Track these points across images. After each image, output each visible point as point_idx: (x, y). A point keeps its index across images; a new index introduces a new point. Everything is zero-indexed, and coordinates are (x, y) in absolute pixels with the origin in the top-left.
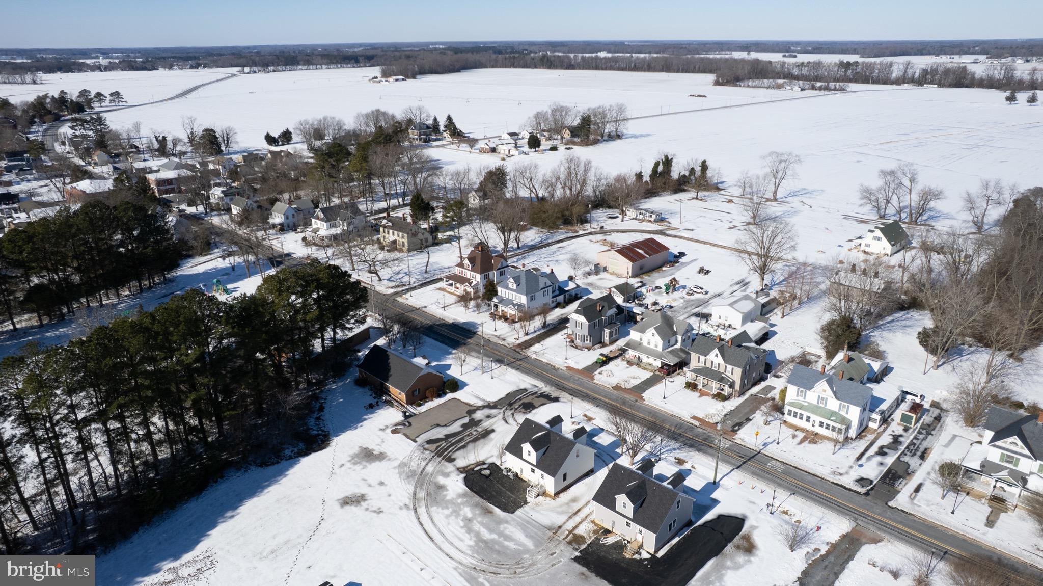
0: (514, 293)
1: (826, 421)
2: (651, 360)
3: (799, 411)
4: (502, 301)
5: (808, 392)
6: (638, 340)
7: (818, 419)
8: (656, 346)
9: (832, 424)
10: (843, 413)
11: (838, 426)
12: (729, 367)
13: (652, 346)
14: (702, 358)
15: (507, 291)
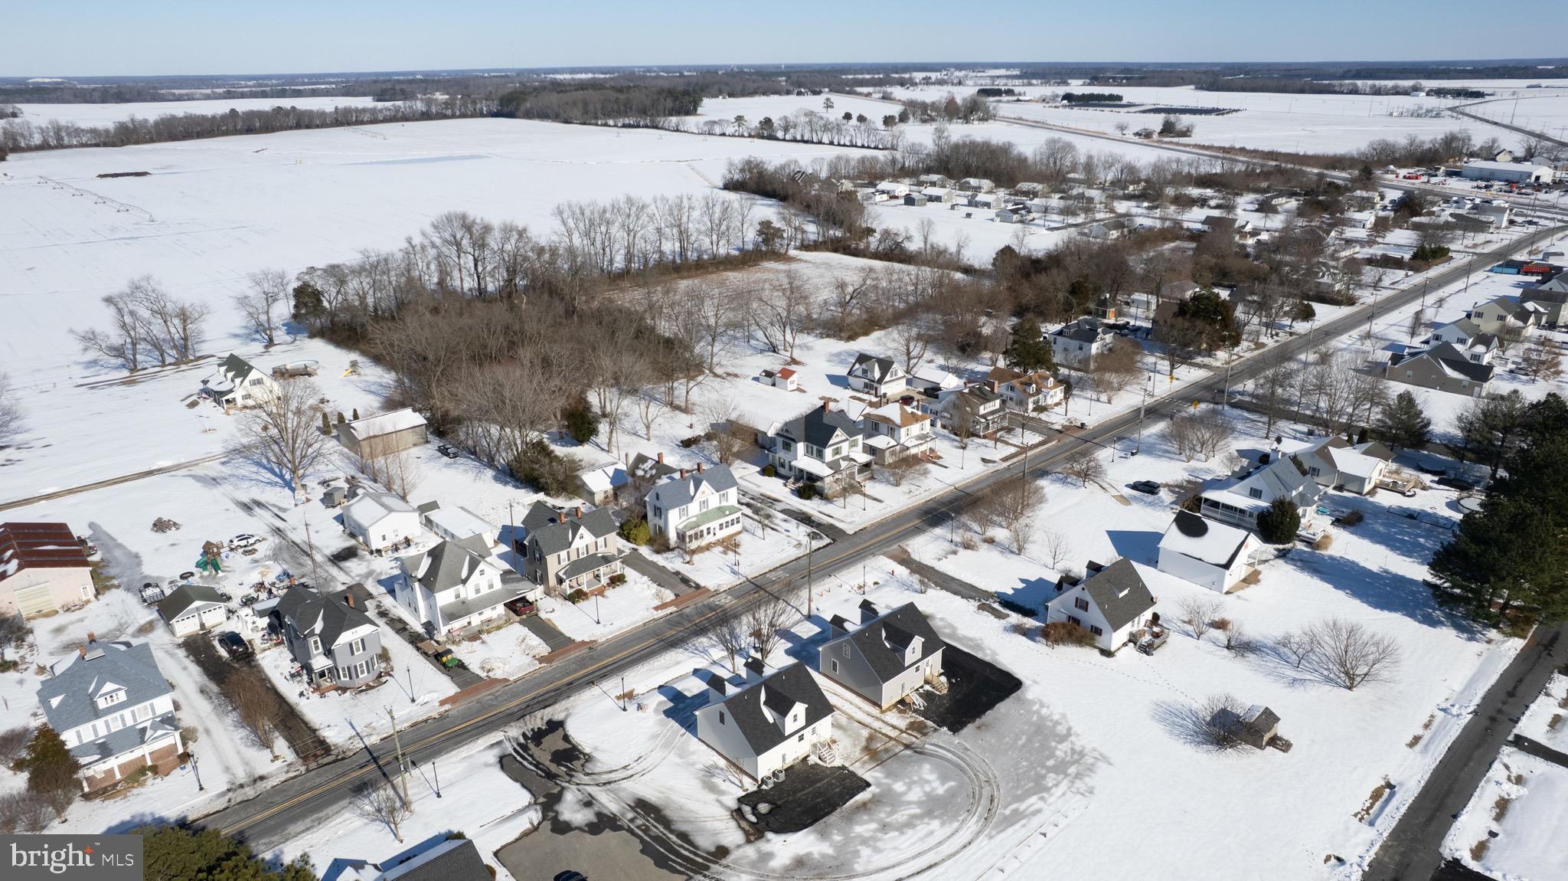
0: (127, 713)
1: (723, 520)
2: (489, 613)
3: (697, 529)
4: (105, 750)
5: (690, 505)
6: (452, 599)
7: (714, 524)
8: (491, 586)
9: (729, 519)
10: (724, 504)
11: (734, 516)
12: (601, 540)
13: (485, 591)
14: (563, 554)
15: (100, 723)
